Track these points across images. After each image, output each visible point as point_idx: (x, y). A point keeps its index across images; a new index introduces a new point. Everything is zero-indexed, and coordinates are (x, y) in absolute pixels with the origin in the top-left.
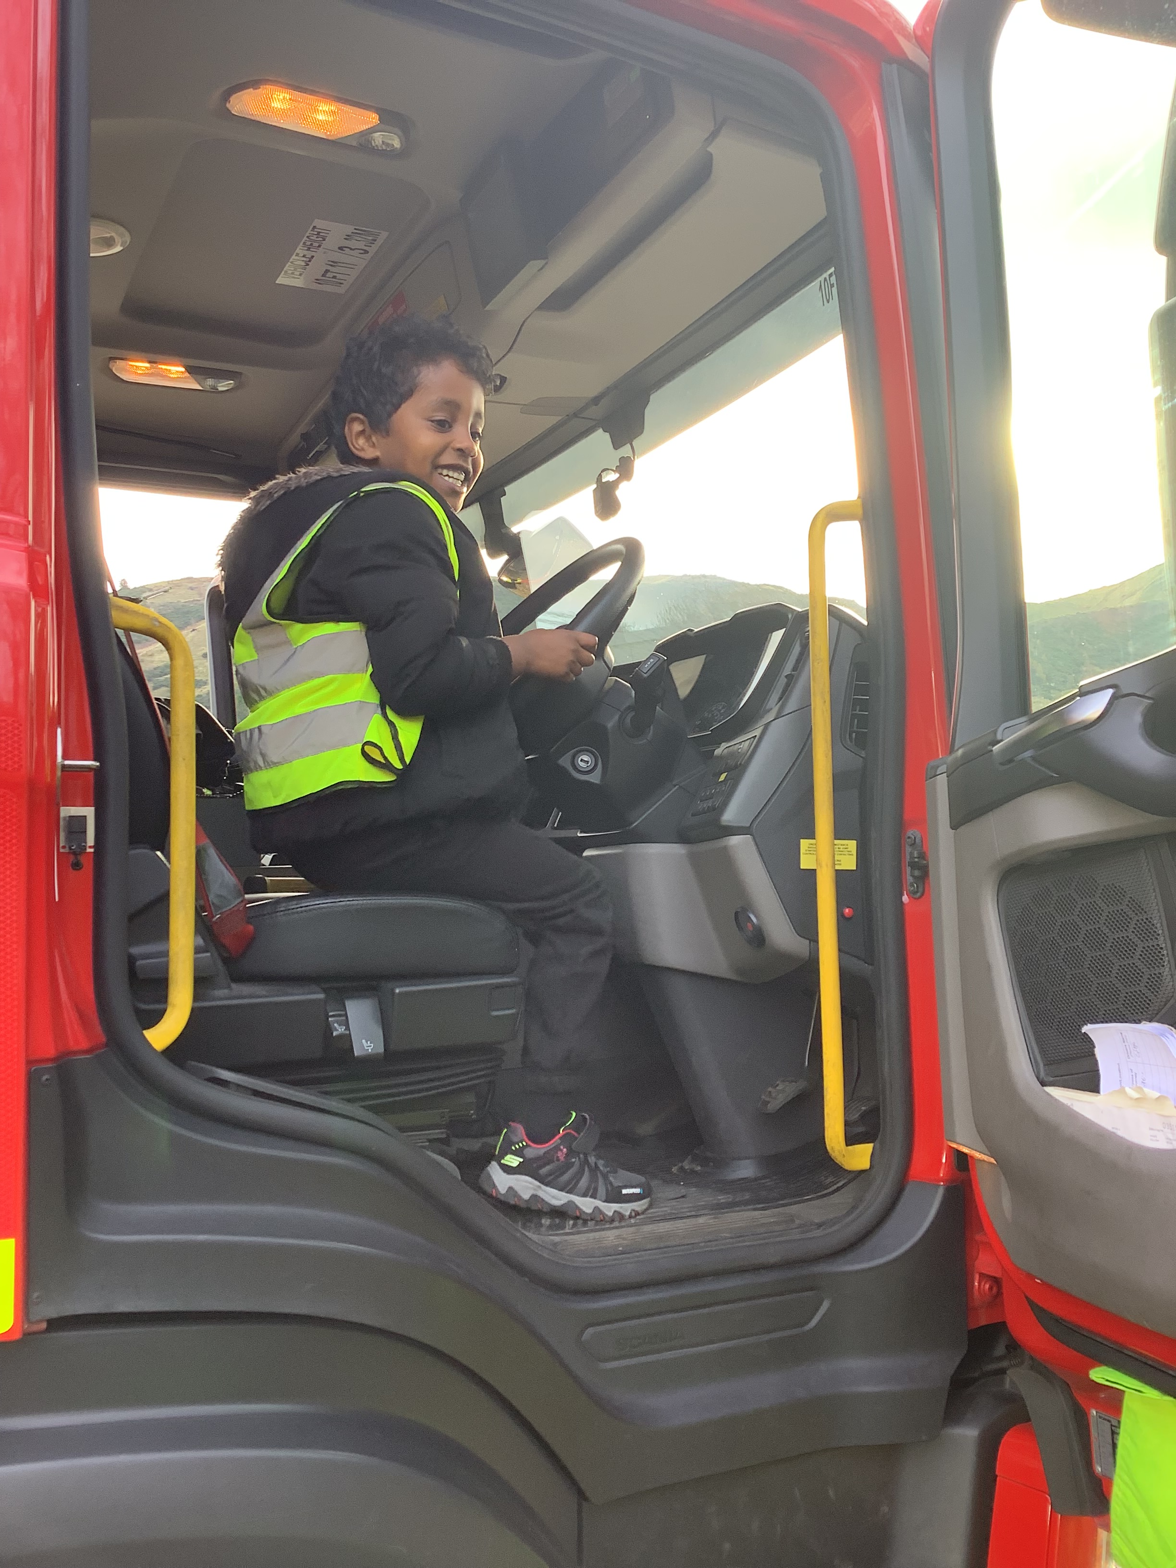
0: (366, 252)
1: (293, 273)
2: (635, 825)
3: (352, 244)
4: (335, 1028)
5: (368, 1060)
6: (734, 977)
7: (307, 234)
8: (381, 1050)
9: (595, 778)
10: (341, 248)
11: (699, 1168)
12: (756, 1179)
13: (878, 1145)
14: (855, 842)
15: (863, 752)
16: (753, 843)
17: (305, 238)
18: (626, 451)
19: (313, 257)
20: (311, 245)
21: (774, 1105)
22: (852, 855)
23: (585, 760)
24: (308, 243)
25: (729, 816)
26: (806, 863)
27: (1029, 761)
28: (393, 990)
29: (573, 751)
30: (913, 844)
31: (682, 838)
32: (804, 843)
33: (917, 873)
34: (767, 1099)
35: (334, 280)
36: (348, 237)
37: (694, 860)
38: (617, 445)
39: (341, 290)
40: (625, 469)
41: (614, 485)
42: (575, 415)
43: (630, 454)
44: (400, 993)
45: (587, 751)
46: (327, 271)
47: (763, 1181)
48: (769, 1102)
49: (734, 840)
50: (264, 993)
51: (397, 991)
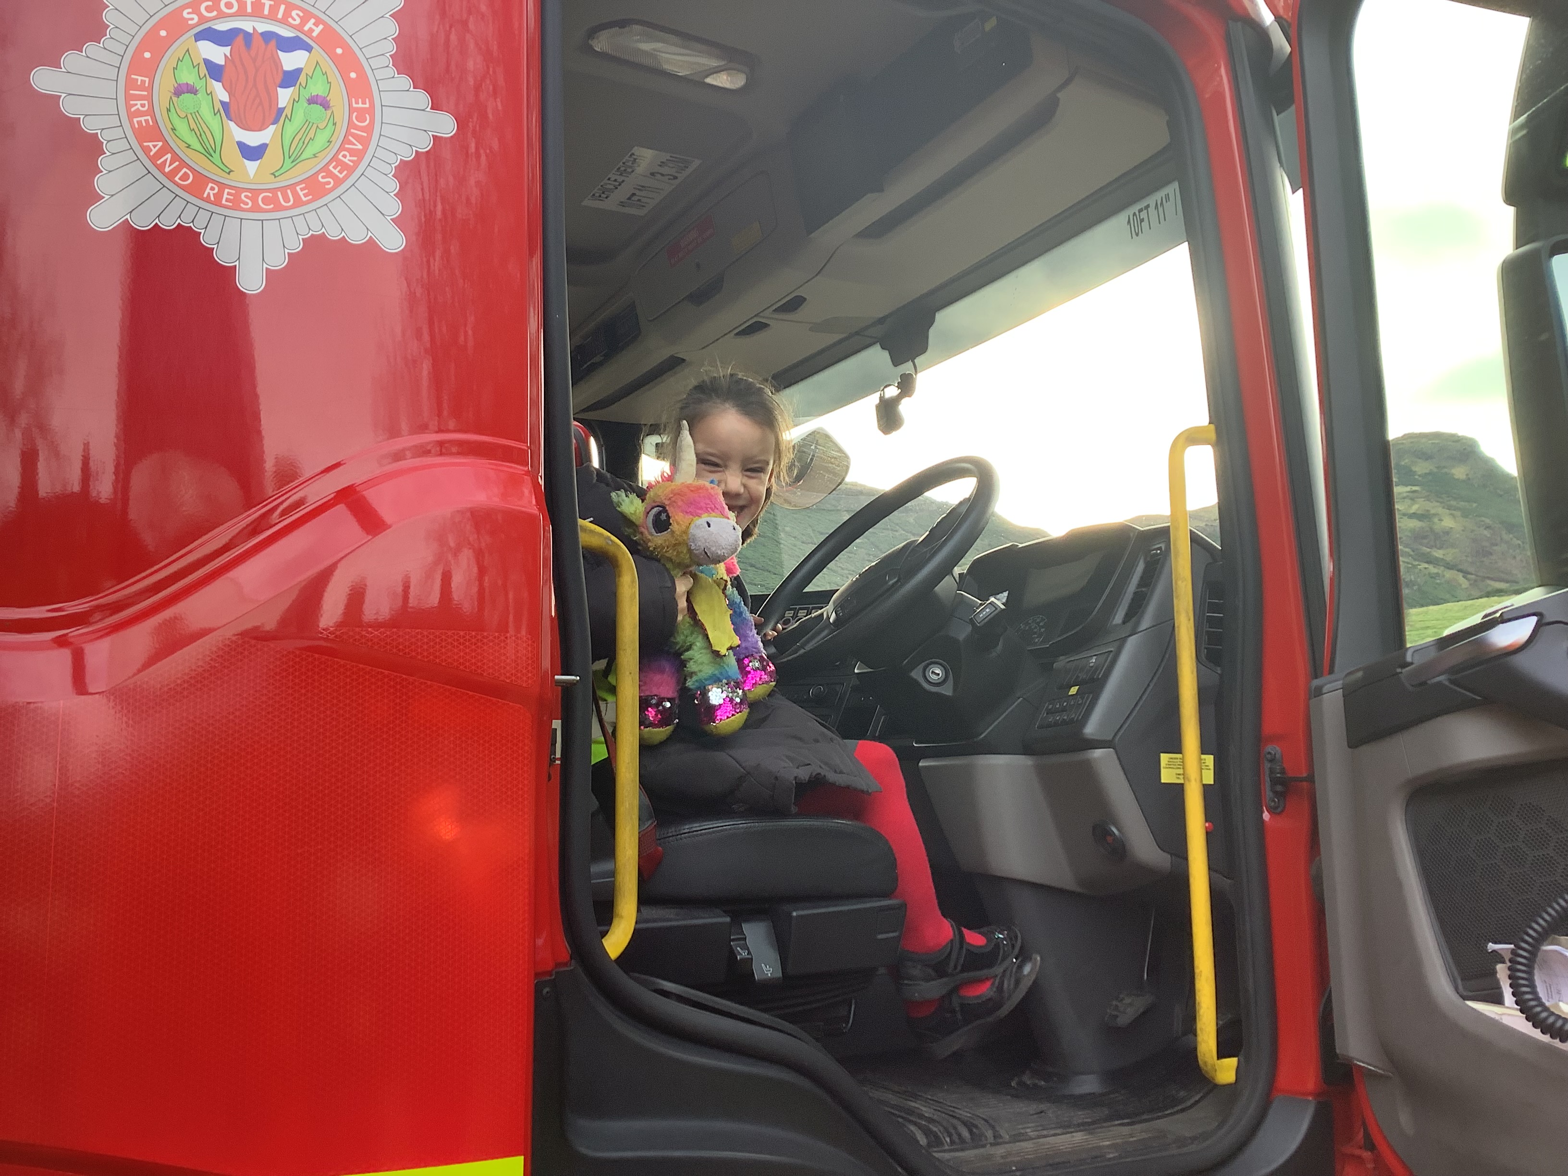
0: (675, 178)
1: (600, 196)
2: (983, 736)
3: (665, 170)
4: (739, 952)
5: (768, 985)
6: (1078, 890)
7: (624, 161)
8: (779, 974)
9: (947, 690)
10: (652, 174)
11: (1043, 1083)
12: (1102, 1095)
13: (1242, 1059)
14: (1212, 757)
15: (1219, 668)
16: (1115, 756)
17: (621, 164)
18: (907, 367)
19: (623, 181)
20: (625, 170)
21: (1123, 1020)
22: (1210, 769)
23: (936, 673)
24: (622, 169)
25: (1090, 729)
26: (1167, 776)
27: (1447, 683)
28: (790, 914)
29: (924, 664)
30: (1271, 761)
31: (1027, 750)
32: (1164, 758)
33: (1279, 788)
34: (1115, 1013)
35: (638, 203)
36: (662, 165)
37: (1042, 772)
38: (896, 362)
39: (641, 212)
40: (906, 385)
41: (895, 401)
42: (857, 333)
43: (912, 372)
44: (798, 916)
45: (941, 664)
46: (634, 194)
47: (1112, 1096)
48: (1117, 1016)
49: (1098, 753)
50: (672, 916)
51: (794, 914)
